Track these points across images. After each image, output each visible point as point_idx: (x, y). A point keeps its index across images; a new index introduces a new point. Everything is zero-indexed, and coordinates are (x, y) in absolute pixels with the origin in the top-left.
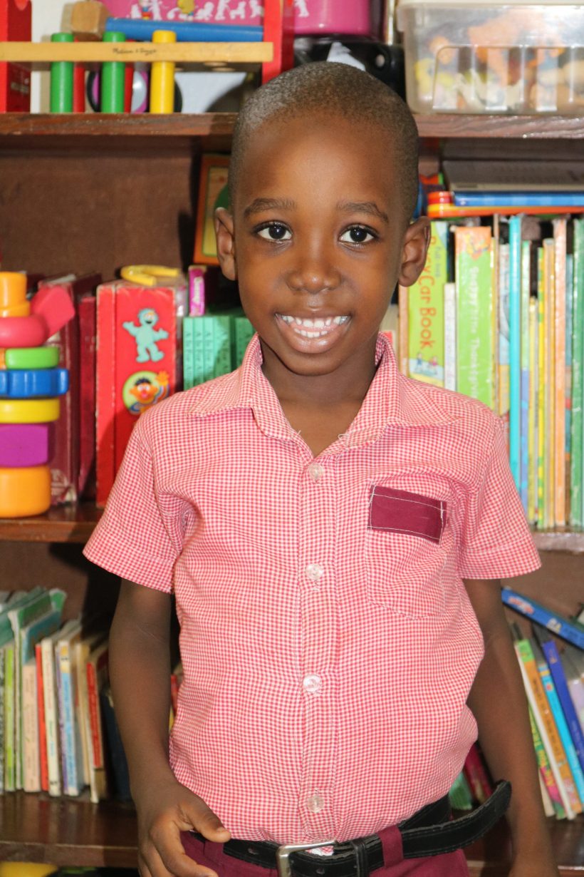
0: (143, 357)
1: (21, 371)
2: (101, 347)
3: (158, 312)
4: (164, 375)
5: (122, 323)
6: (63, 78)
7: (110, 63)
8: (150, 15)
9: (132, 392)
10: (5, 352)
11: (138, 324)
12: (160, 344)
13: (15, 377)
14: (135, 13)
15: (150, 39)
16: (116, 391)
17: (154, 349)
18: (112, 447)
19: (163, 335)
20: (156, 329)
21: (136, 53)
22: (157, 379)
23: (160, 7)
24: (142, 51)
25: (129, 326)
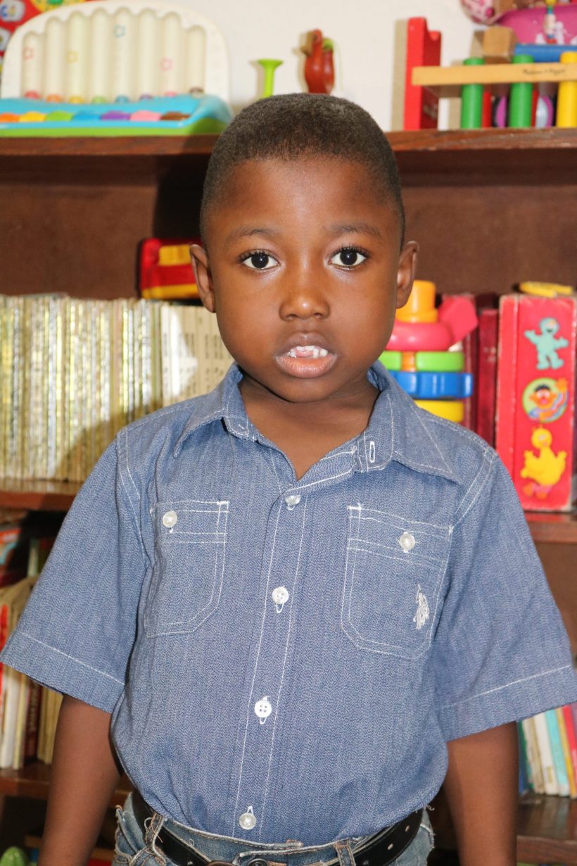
0: (543, 364)
1: (430, 373)
2: (503, 355)
3: (559, 322)
4: (563, 382)
5: (523, 331)
6: (473, 100)
7: (518, 84)
8: (554, 41)
9: (533, 398)
10: (415, 356)
11: (539, 333)
12: (561, 353)
13: (424, 378)
14: (540, 40)
15: (557, 59)
16: (516, 397)
17: (554, 357)
18: (511, 450)
19: (563, 343)
20: (557, 337)
21: (544, 73)
22: (557, 386)
23: (565, 35)
24: (551, 71)
25: (530, 335)
